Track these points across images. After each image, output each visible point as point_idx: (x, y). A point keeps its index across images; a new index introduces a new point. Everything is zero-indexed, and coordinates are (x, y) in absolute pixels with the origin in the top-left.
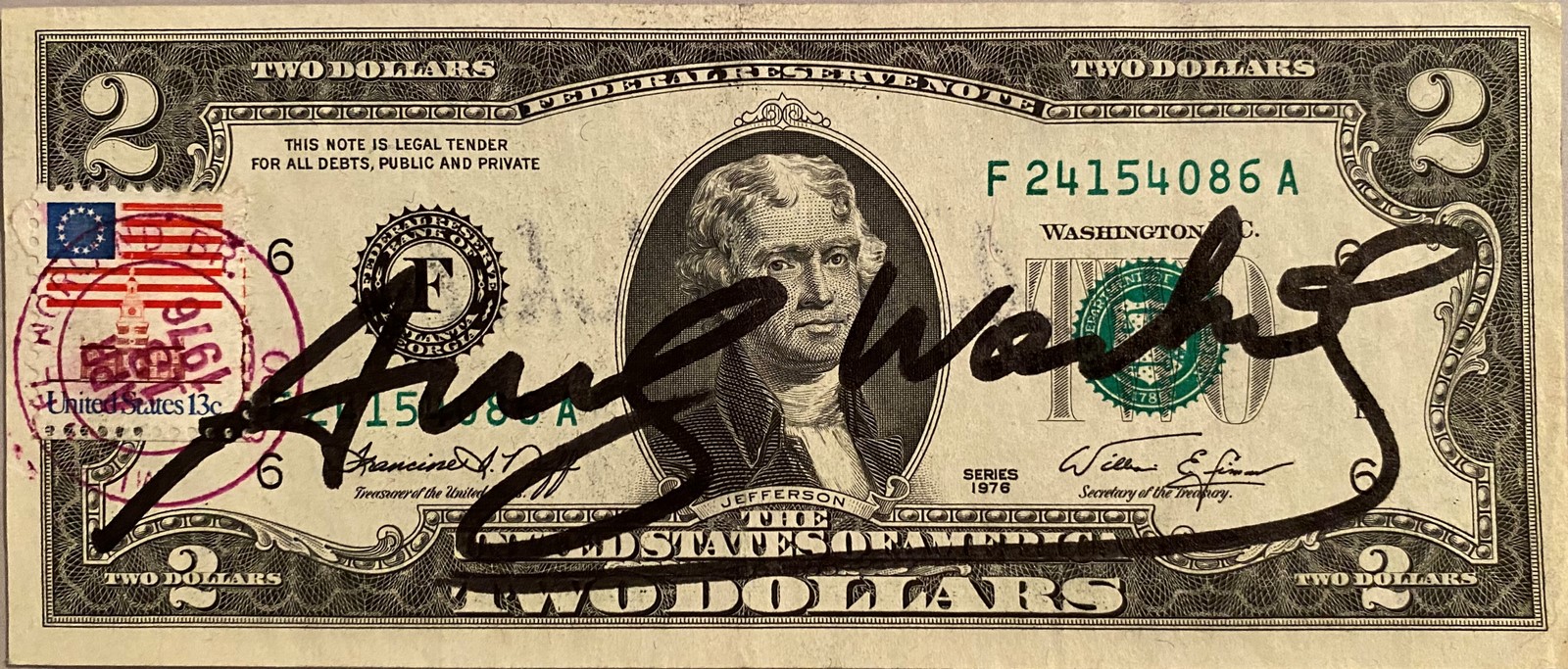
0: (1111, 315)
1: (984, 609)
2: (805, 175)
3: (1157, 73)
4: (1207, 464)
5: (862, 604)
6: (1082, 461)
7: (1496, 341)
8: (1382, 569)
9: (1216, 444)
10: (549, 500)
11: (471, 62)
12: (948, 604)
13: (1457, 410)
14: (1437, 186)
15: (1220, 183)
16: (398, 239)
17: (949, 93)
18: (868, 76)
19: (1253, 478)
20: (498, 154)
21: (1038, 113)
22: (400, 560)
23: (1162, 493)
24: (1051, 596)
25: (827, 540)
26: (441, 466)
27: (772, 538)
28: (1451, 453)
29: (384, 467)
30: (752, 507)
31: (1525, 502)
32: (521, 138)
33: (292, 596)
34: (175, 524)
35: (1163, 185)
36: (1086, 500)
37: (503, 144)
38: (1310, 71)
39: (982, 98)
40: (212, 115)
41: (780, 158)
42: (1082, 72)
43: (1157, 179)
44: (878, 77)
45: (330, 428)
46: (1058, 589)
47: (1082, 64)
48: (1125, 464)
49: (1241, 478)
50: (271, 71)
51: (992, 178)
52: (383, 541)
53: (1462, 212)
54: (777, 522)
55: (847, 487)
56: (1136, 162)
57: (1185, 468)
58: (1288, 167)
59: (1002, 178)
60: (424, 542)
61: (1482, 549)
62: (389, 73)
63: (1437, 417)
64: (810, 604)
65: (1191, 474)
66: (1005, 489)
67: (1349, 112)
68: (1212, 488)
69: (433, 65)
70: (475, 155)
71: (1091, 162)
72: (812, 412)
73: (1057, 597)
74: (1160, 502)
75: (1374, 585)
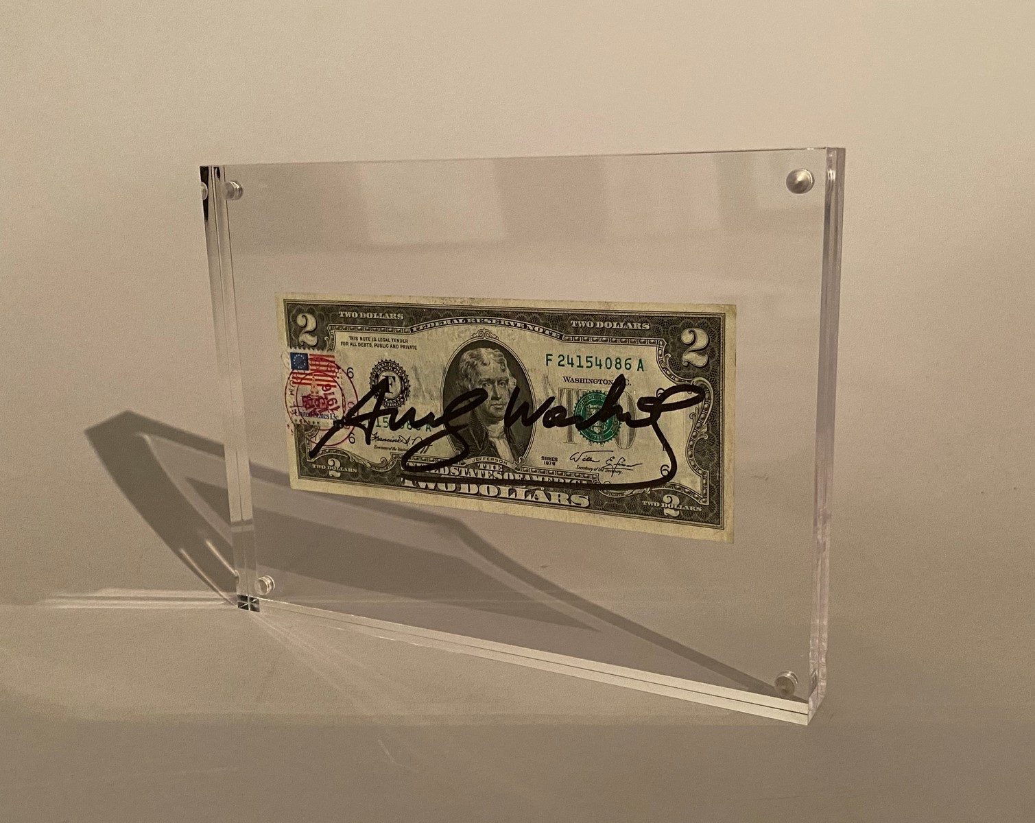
0: (585, 409)
1: (547, 501)
2: (492, 355)
3: (598, 326)
4: (615, 462)
5: (513, 496)
6: (576, 457)
7: (710, 428)
8: (671, 503)
9: (618, 455)
10: (425, 454)
11: (397, 314)
12: (538, 499)
13: (697, 451)
14: (691, 371)
15: (618, 366)
16: (380, 369)
17: (534, 330)
18: (509, 323)
19: (629, 468)
20: (404, 344)
21: (561, 338)
22: (387, 468)
23: (601, 470)
24: (568, 499)
25: (502, 475)
26: (396, 441)
27: (487, 472)
28: (695, 466)
29: (381, 440)
30: (481, 462)
31: (719, 485)
32: (412, 339)
33: (360, 476)
34: (329, 452)
35: (600, 365)
36: (578, 470)
37: (407, 341)
38: (648, 327)
39: (544, 332)
40: (330, 328)
41: (484, 349)
42: (574, 325)
43: (598, 363)
44: (512, 323)
45: (367, 426)
46: (570, 497)
47: (574, 322)
48: (589, 459)
49: (625, 467)
50: (344, 315)
51: (547, 360)
52: (382, 462)
53: (700, 381)
54: (488, 468)
55: (508, 459)
56: (591, 357)
57: (609, 462)
58: (640, 361)
59: (551, 360)
60: (393, 463)
61: (704, 500)
62: (375, 317)
63: (690, 453)
64: (498, 494)
65: (610, 464)
66: (554, 464)
67: (661, 343)
68: (616, 470)
69: (387, 314)
70: (399, 344)
71: (578, 356)
72: (497, 434)
73: (569, 500)
74: (599, 472)
75: (668, 507)
